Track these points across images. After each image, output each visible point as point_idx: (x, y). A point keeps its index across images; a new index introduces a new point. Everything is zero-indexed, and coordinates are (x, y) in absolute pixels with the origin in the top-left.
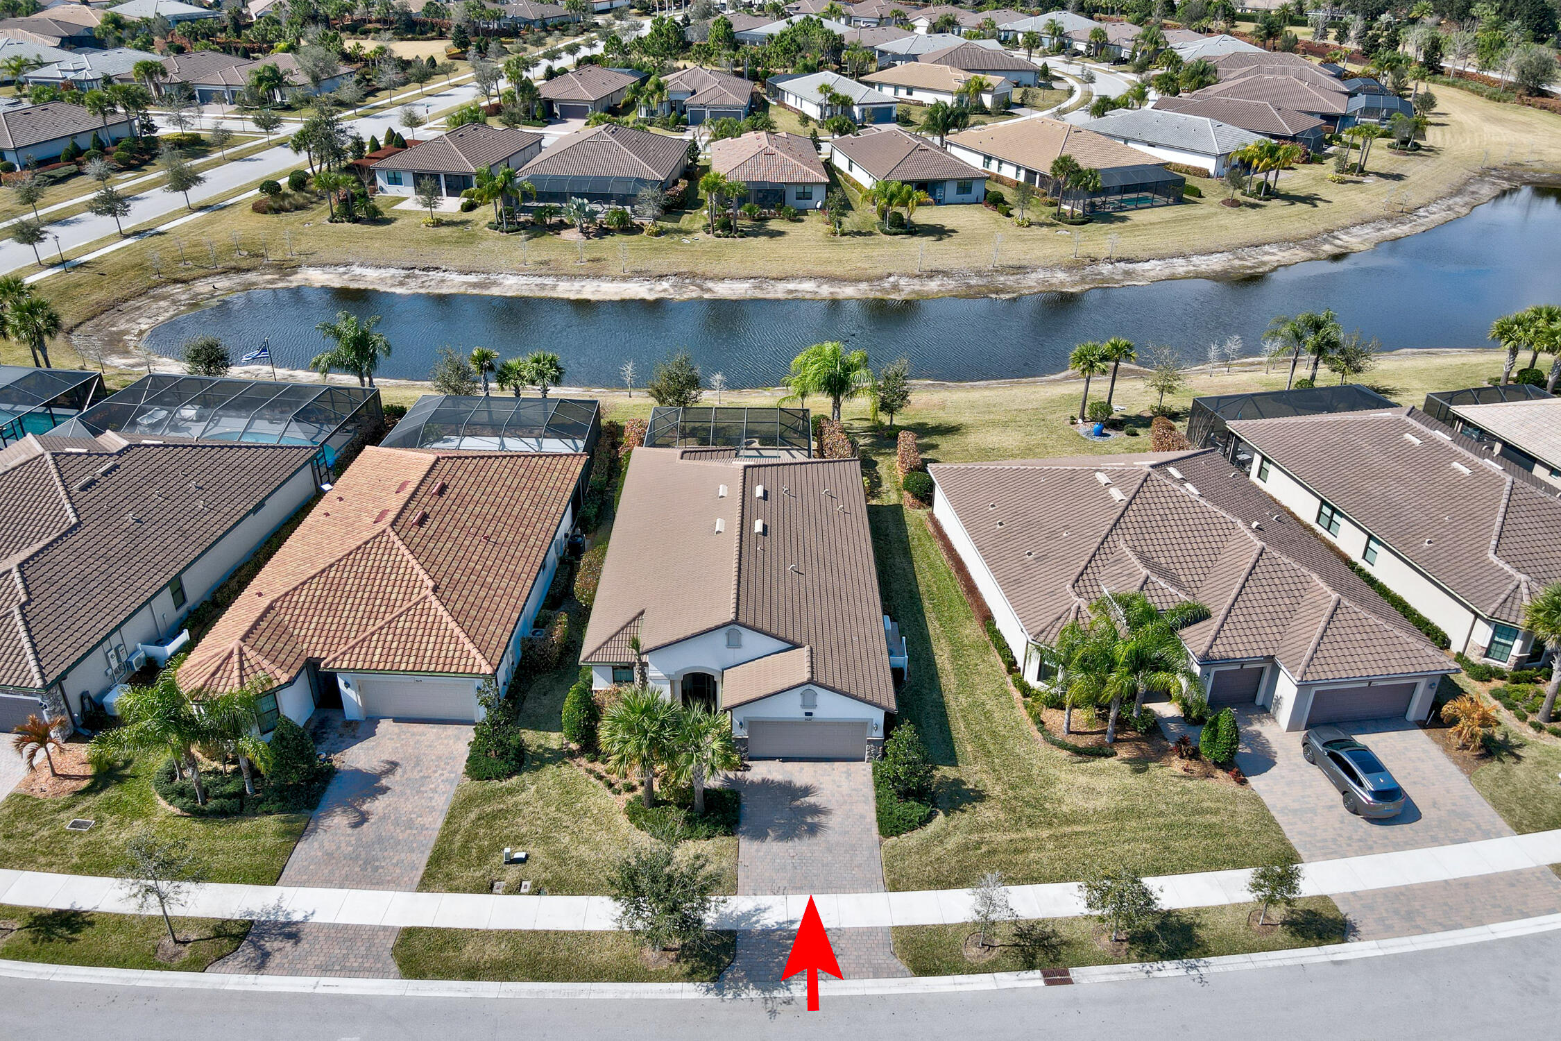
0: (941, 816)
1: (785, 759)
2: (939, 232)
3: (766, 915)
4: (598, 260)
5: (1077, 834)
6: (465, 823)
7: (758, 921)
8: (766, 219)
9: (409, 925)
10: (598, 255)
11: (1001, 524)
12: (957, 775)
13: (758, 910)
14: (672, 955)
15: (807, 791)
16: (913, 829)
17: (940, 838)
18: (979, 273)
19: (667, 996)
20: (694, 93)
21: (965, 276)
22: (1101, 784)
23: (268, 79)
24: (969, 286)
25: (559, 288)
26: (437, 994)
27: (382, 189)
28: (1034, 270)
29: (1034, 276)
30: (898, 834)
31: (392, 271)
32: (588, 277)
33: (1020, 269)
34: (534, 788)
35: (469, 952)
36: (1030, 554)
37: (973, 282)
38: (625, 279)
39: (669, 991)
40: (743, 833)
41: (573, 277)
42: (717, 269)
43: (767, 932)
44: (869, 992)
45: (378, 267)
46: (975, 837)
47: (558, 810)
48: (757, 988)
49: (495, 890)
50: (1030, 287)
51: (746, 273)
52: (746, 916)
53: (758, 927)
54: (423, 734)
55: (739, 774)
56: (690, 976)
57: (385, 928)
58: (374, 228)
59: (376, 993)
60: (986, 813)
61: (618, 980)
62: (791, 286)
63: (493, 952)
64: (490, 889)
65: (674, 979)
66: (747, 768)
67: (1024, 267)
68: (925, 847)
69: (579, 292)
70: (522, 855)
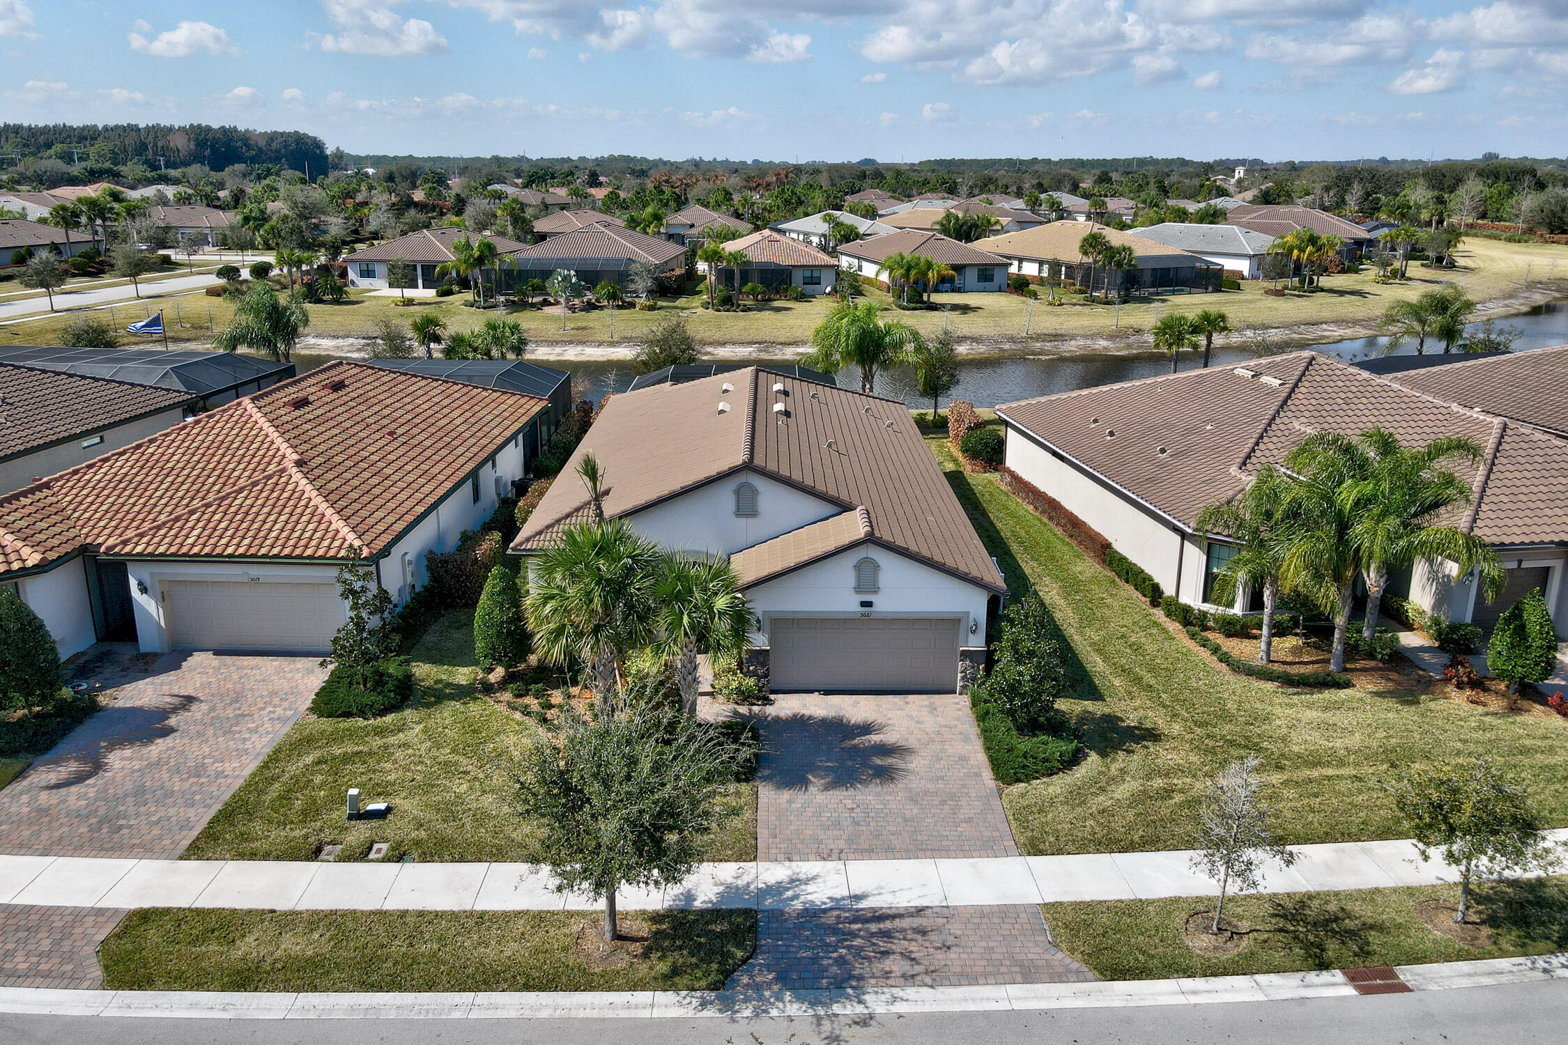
0: (1093, 757)
1: (828, 692)
2: (965, 309)
3: (810, 888)
4: (584, 328)
5: (1329, 778)
6: (294, 768)
7: (796, 897)
8: (770, 300)
9: (146, 904)
10: (584, 324)
11: (1111, 434)
12: (1107, 710)
13: (794, 881)
14: (637, 948)
15: (866, 729)
16: (1051, 773)
17: (1101, 785)
18: (1012, 339)
19: (624, 1014)
20: (692, 226)
21: (996, 342)
22: (1341, 718)
23: (256, 219)
24: (1002, 350)
25: (537, 352)
26: (166, 1014)
27: (353, 283)
28: (1073, 337)
29: (1073, 343)
30: (1028, 778)
31: (351, 340)
32: (571, 342)
33: (1057, 337)
34: (418, 728)
35: (248, 947)
36: (1163, 451)
37: (1007, 347)
38: (612, 344)
39: (628, 1006)
40: (765, 779)
41: (553, 343)
42: (718, 336)
43: (812, 914)
44: (1018, 1006)
45: (336, 337)
46: (1158, 783)
47: (453, 751)
48: (800, 999)
49: (323, 856)
50: (1070, 351)
51: (750, 339)
52: (775, 890)
53: (798, 905)
55: (756, 709)
56: (668, 981)
57: (100, 912)
58: (336, 307)
59: (46, 1011)
60: (1166, 755)
61: (527, 987)
62: (800, 350)
63: (292, 945)
64: (315, 854)
65: (634, 987)
66: (767, 701)
67: (1061, 335)
68: (1077, 796)
69: (559, 355)
70: (382, 806)
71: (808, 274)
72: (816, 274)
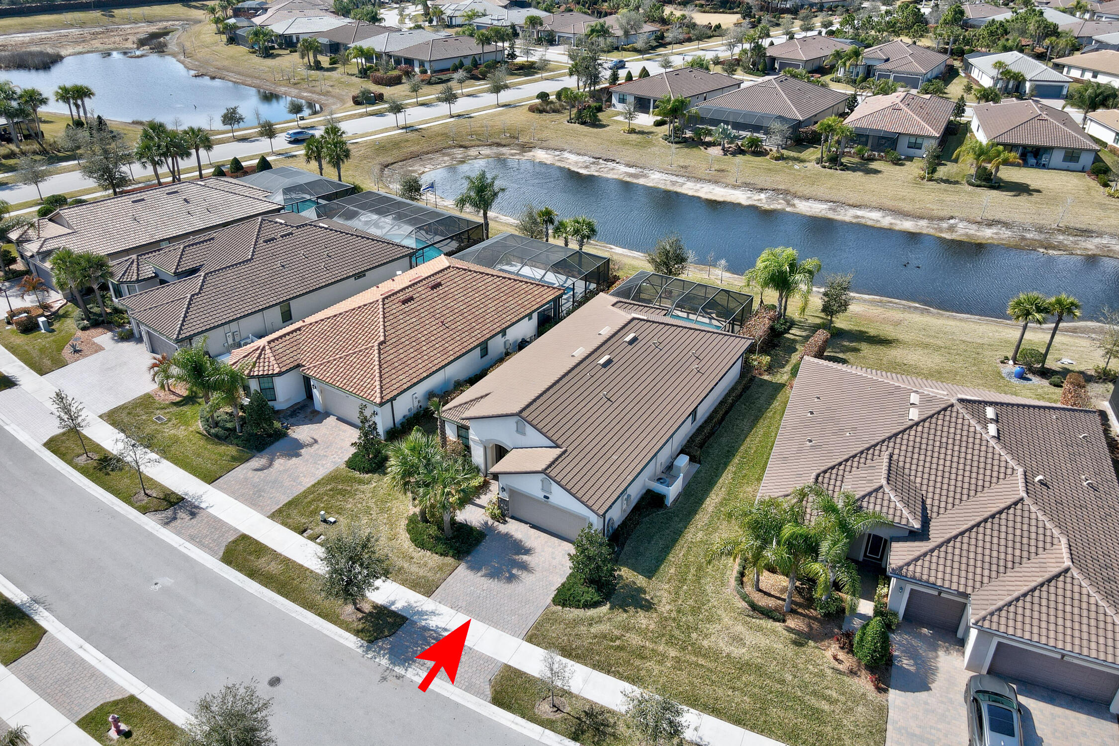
0: (605, 609)
1: (534, 527)
2: (1021, 189)
3: (434, 618)
4: (723, 171)
5: (697, 665)
6: (322, 490)
7: (426, 620)
8: (872, 159)
9: (247, 533)
10: (723, 167)
11: (812, 413)
12: (644, 585)
13: (433, 613)
14: (360, 615)
15: (528, 551)
16: (578, 607)
17: (591, 622)
18: (1040, 229)
19: (336, 638)
20: (887, 60)
21: (1025, 230)
22: (751, 638)
24: (1023, 238)
25: (685, 186)
26: (225, 576)
27: (614, 105)
28: (1100, 235)
29: (1097, 241)
30: (564, 605)
31: (586, 158)
32: (710, 181)
33: (1086, 233)
34: (375, 484)
35: (262, 563)
36: (810, 441)
37: (1029, 236)
38: (734, 187)
39: (340, 636)
40: (467, 562)
41: (699, 180)
42: (807, 191)
43: (426, 629)
44: (453, 698)
45: (579, 154)
46: (617, 633)
47: (375, 503)
48: (390, 659)
49: (305, 534)
50: (1086, 249)
51: (828, 197)
52: (421, 613)
53: (423, 623)
54: (344, 431)
55: (496, 523)
56: (357, 633)
57: (236, 529)
58: (591, 129)
59: (202, 562)
60: (643, 619)
61: (319, 615)
62: (860, 213)
63: (274, 568)
64: (302, 532)
65: (348, 629)
66: (505, 522)
67: (1091, 232)
68: (576, 622)
69: (697, 191)
70: (332, 519)
71: (913, 140)
72: (919, 141)
